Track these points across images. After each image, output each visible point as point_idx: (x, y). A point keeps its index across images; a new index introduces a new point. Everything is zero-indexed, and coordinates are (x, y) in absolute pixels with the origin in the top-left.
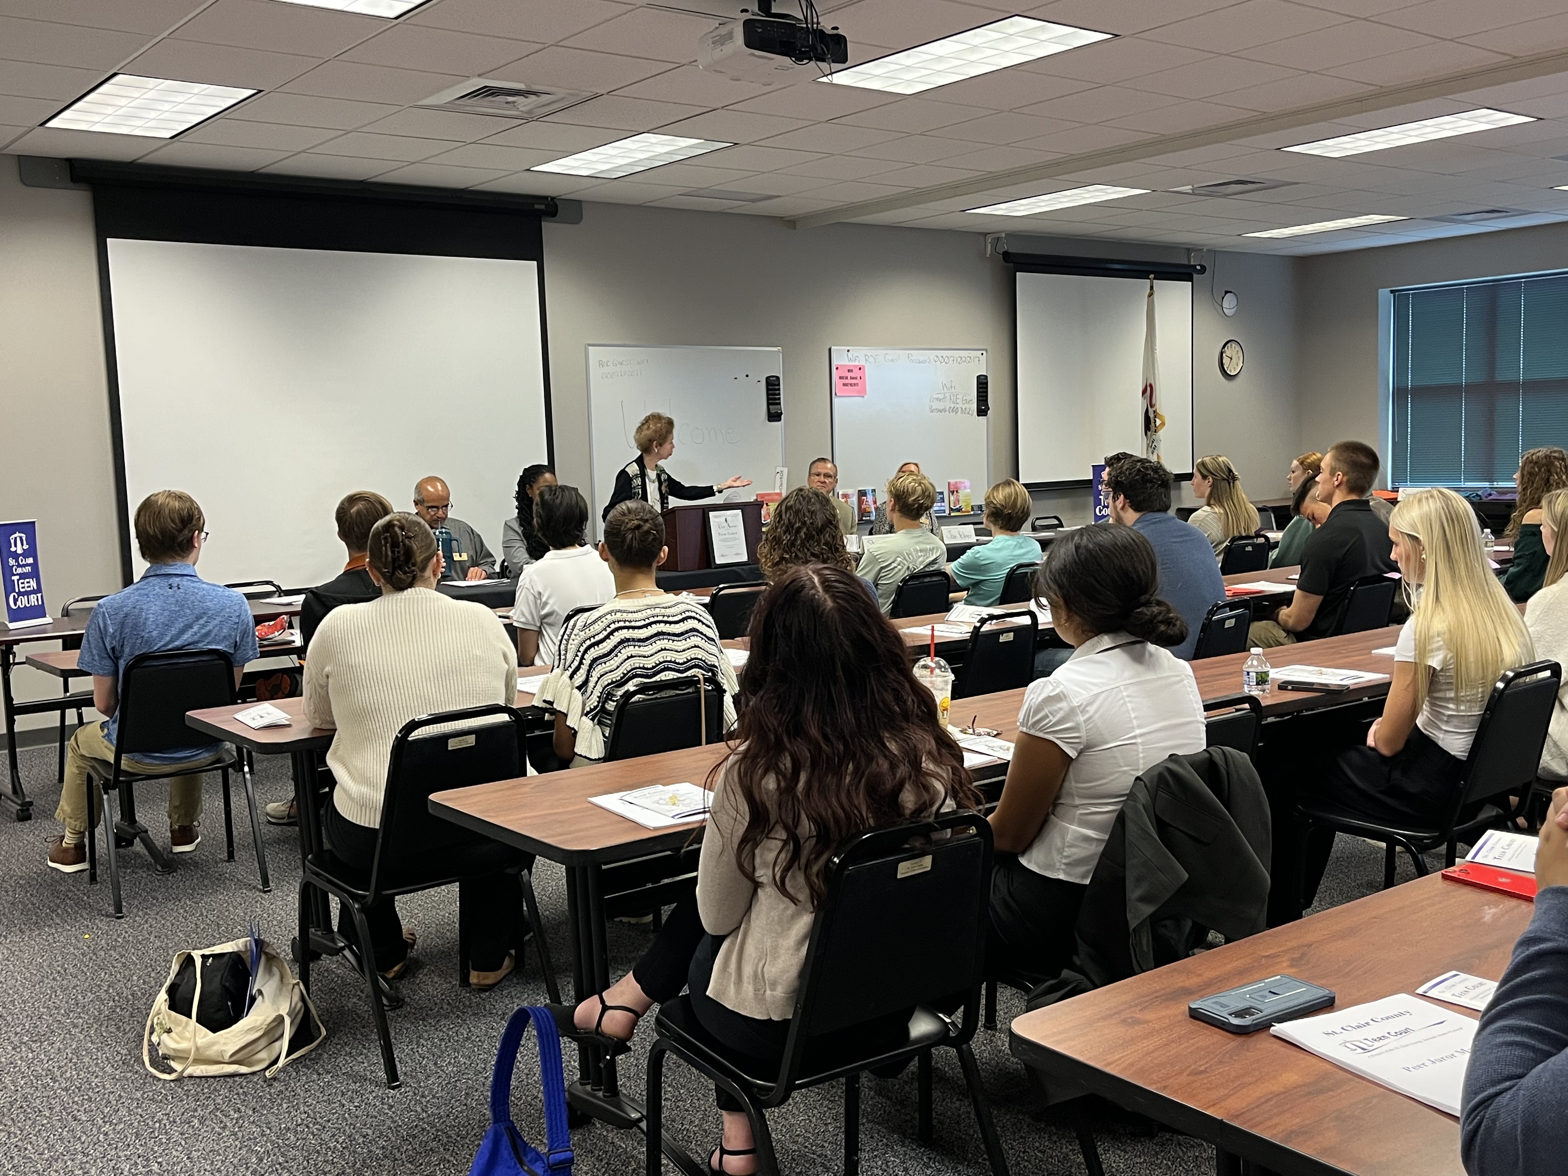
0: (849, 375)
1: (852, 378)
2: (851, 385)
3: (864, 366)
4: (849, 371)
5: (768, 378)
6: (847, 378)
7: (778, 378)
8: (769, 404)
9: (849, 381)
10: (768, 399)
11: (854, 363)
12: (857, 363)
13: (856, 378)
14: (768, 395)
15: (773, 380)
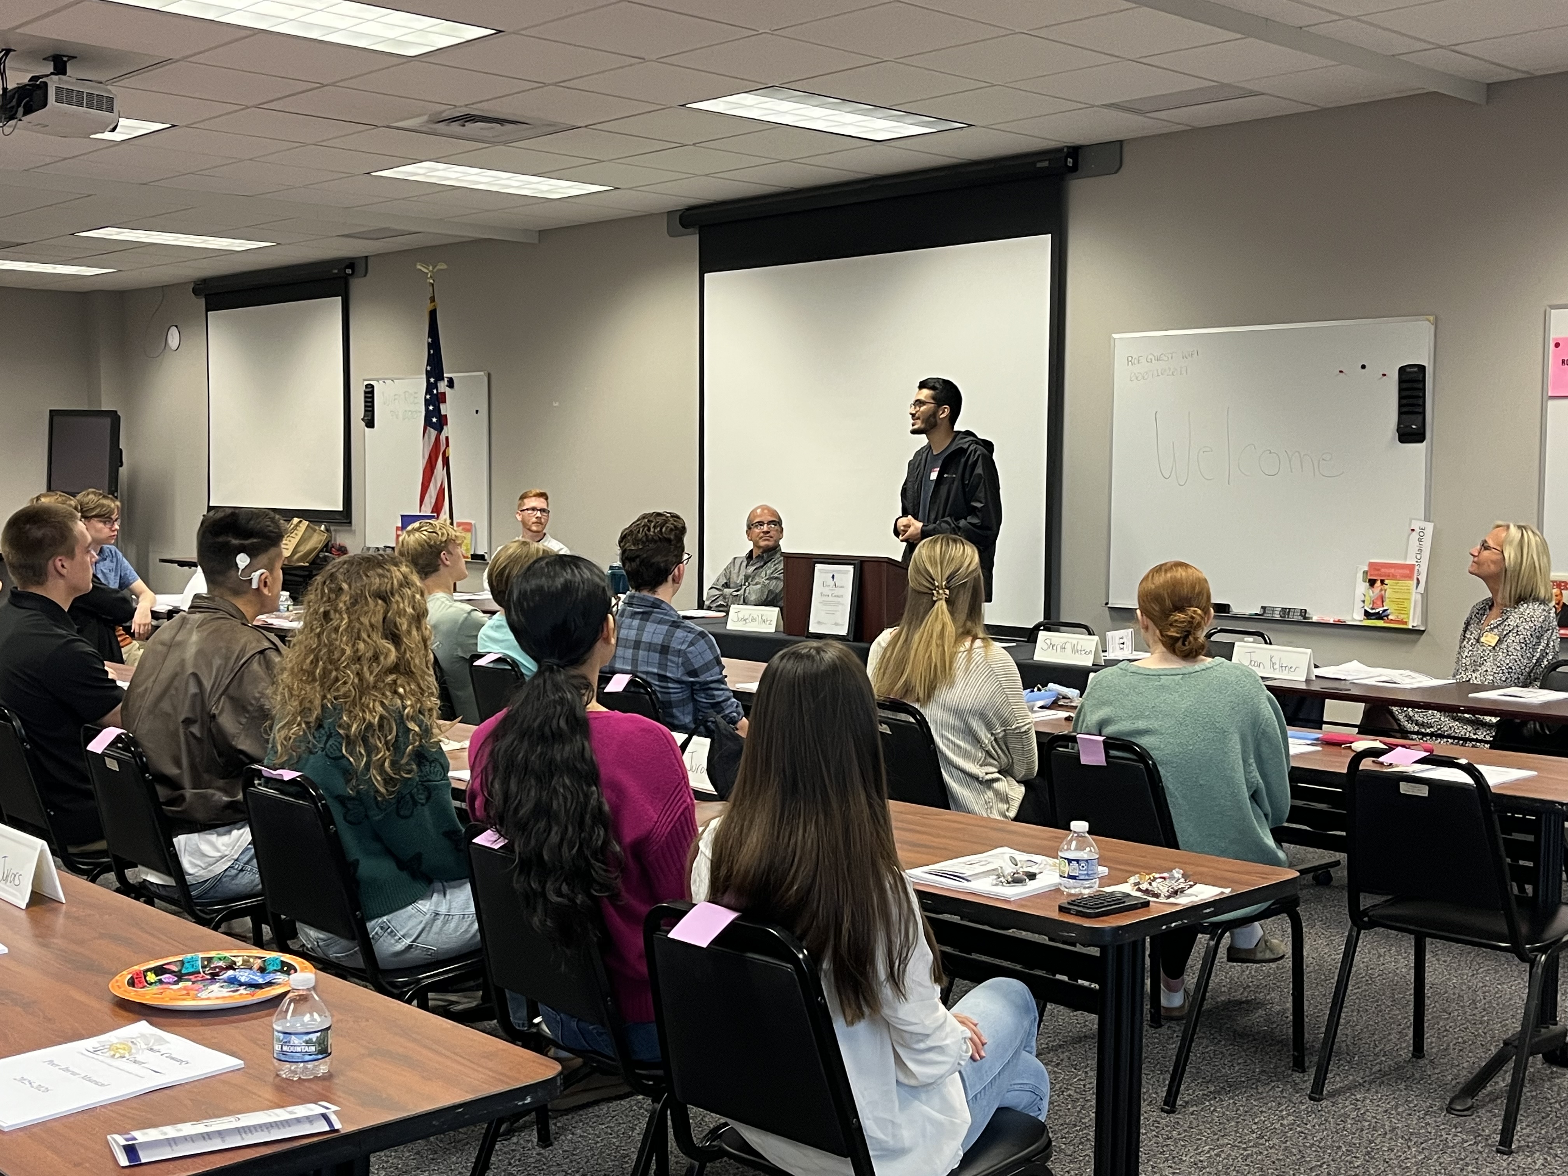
5: (1402, 370)
7: (1422, 368)
8: (1401, 413)
10: (1401, 406)
14: (1401, 398)
15: (1411, 372)
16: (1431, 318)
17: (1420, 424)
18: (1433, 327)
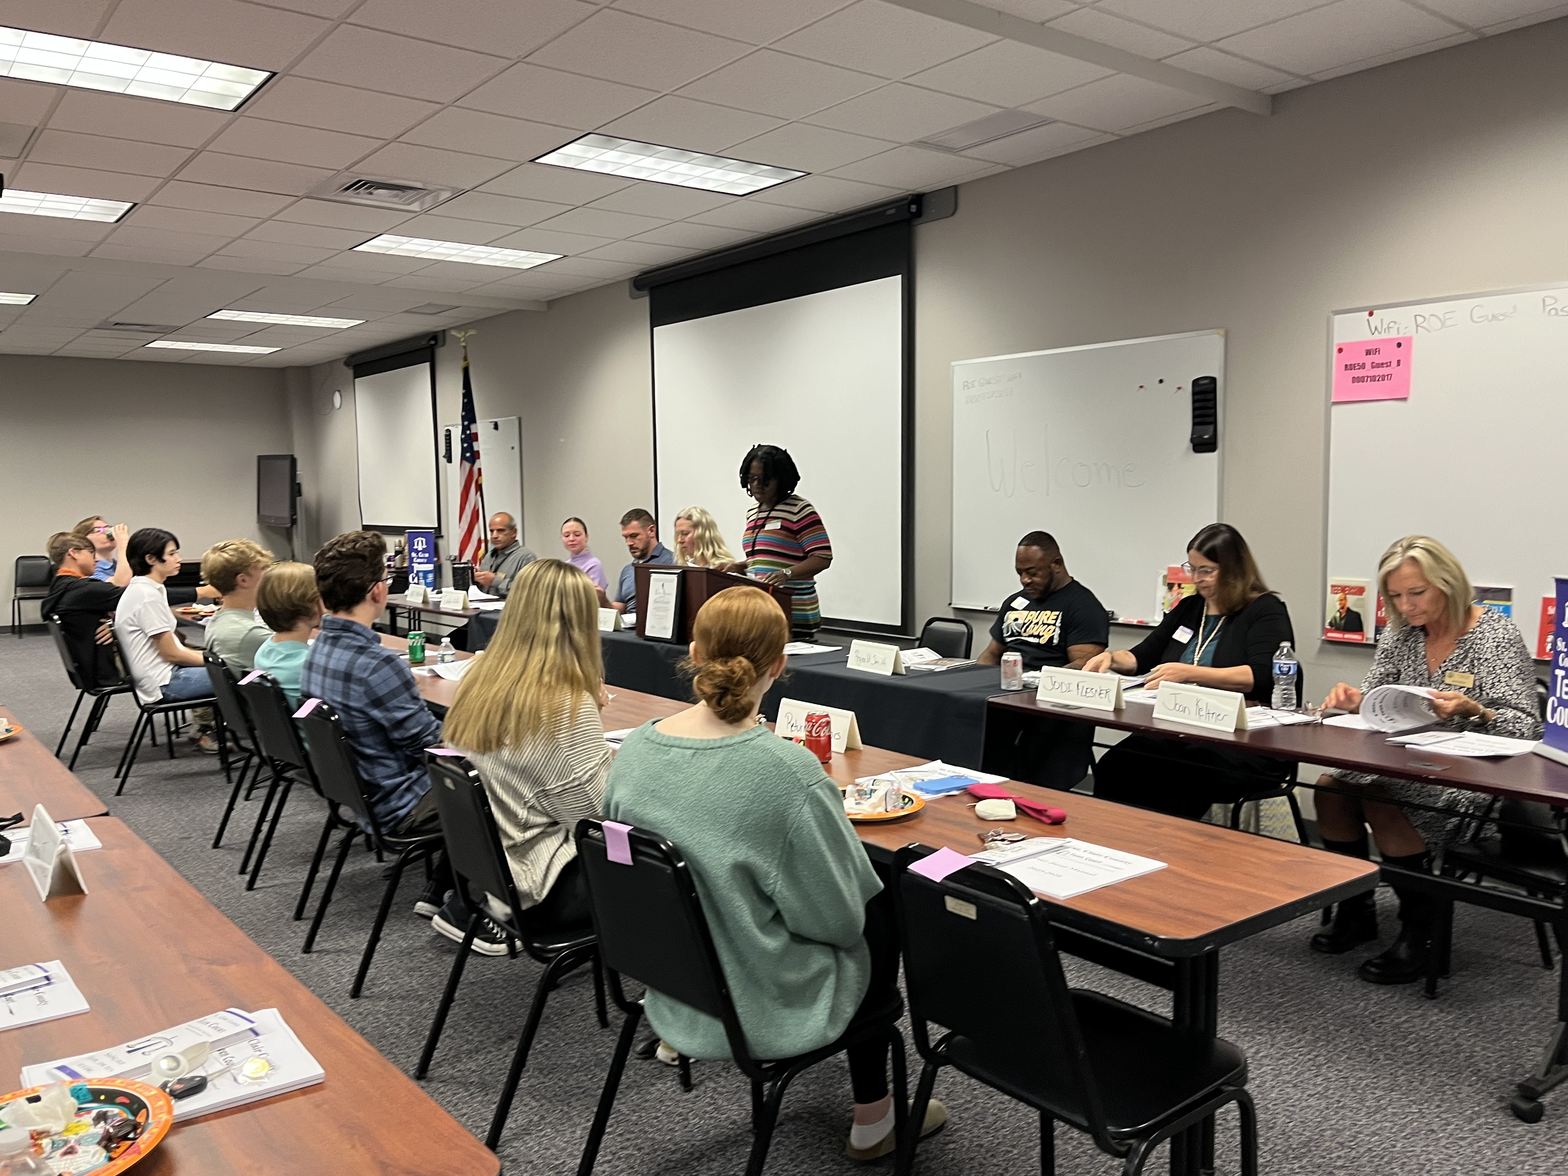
0: (1369, 360)
1: (1374, 366)
2: (1373, 379)
3: (1409, 339)
4: (1368, 352)
5: (1195, 383)
6: (1363, 366)
7: (1213, 380)
8: (1195, 424)
9: (1369, 372)
10: (1195, 417)
11: (1384, 336)
12: (1393, 334)
13: (1389, 364)
14: (1195, 409)
15: (1204, 384)
16: (1222, 332)
17: (1211, 433)
18: (1223, 340)
